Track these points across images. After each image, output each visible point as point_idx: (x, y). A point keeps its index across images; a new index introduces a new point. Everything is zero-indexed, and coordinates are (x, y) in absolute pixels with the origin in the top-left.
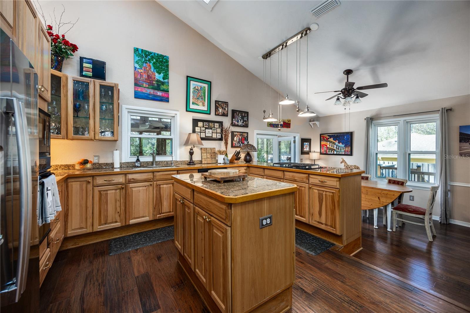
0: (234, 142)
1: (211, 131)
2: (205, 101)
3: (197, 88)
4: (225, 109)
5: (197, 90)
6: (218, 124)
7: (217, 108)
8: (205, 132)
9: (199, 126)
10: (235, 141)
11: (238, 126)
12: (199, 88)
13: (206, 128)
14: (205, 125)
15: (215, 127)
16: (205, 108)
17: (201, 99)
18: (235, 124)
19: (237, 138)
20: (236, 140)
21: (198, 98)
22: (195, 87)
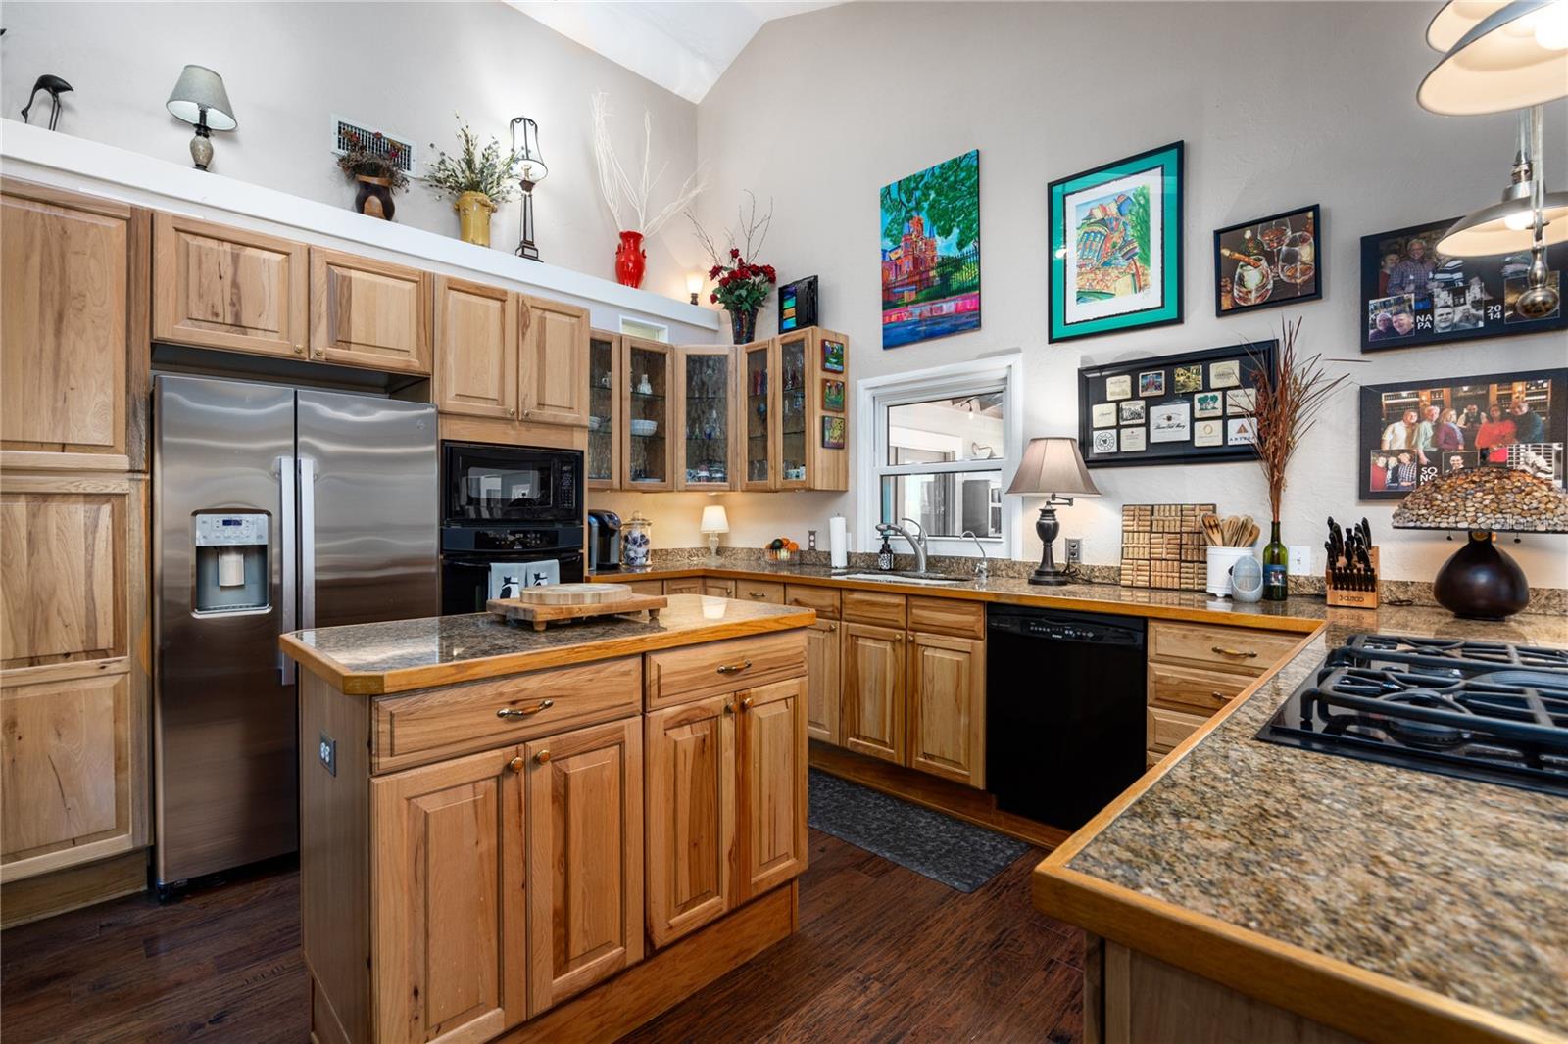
0: (1381, 462)
1: (1181, 411)
2: (1146, 260)
3: (1098, 215)
4: (1291, 258)
5: (1102, 222)
6: (1234, 366)
7: (1225, 274)
8: (1147, 425)
9: (1109, 399)
10: (1396, 453)
11: (1424, 338)
12: (1113, 209)
13: (1152, 401)
14: (1145, 388)
15: (1215, 383)
16: (1151, 297)
17: (1121, 259)
18: (1390, 328)
19: (1412, 428)
20: (1401, 444)
21: (1105, 264)
22: (1089, 218)
